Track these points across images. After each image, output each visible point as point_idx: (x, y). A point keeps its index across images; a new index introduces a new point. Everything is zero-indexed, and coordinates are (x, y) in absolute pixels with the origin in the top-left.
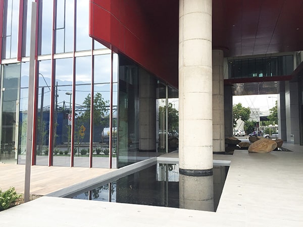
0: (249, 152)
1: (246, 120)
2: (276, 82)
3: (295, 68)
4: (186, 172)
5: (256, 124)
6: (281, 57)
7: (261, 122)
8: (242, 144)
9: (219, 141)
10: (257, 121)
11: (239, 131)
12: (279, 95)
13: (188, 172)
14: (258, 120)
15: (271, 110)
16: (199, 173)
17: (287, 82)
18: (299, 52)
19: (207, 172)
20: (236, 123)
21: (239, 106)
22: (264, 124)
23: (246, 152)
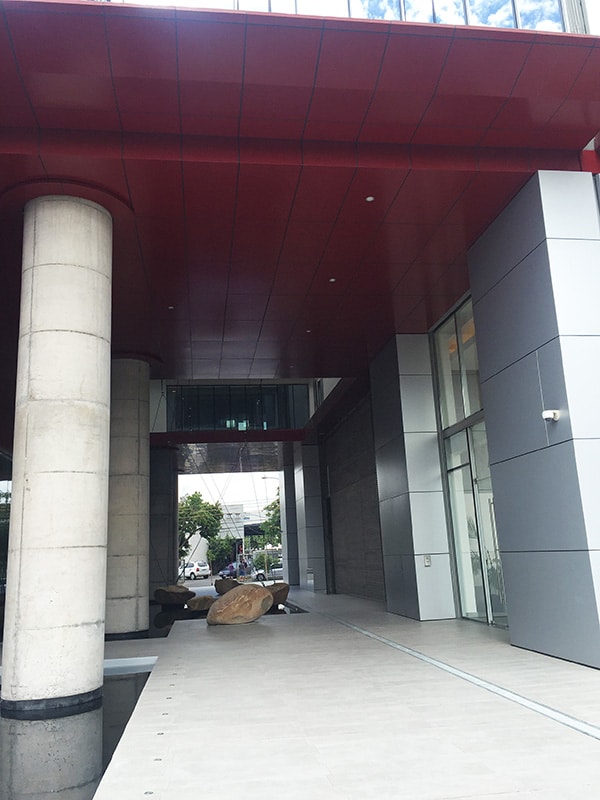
0: (210, 624)
1: (212, 536)
2: (276, 444)
3: (312, 412)
4: (21, 711)
5: (236, 545)
6: (285, 386)
7: (249, 539)
8: (195, 601)
9: (133, 600)
10: (238, 537)
11: (196, 566)
12: (282, 473)
13: (27, 708)
14: (240, 535)
15: (267, 508)
16: (61, 707)
17: (297, 444)
18: (319, 379)
19: (86, 700)
20: (187, 546)
21: (195, 500)
22: (254, 545)
23: (200, 624)
